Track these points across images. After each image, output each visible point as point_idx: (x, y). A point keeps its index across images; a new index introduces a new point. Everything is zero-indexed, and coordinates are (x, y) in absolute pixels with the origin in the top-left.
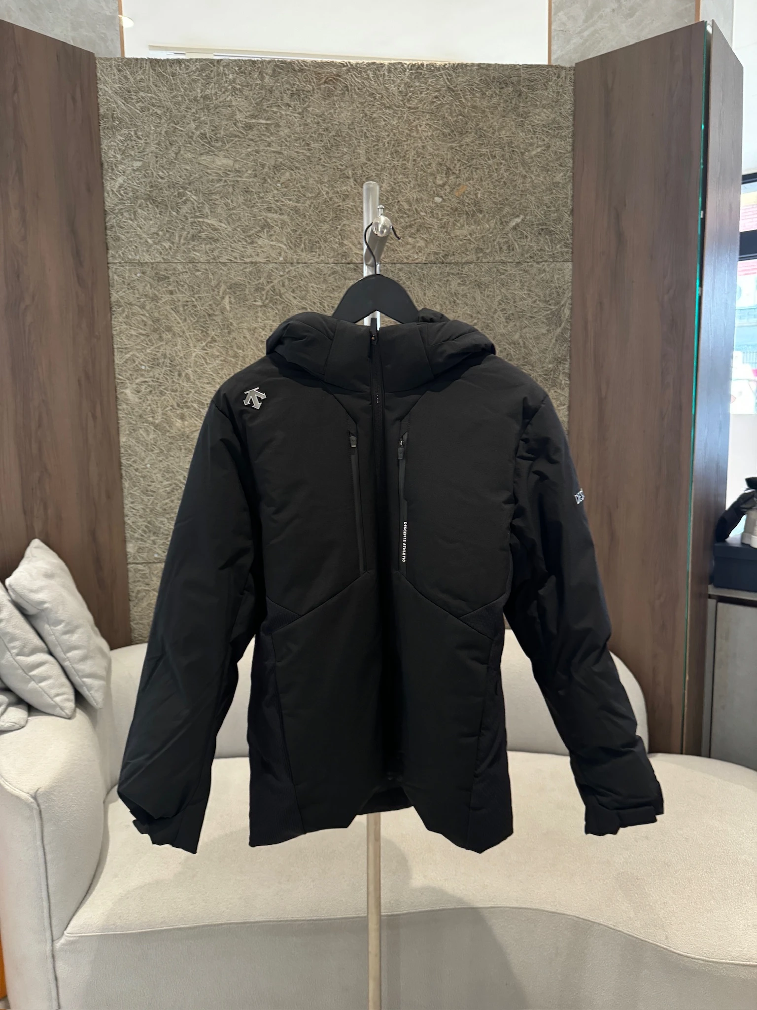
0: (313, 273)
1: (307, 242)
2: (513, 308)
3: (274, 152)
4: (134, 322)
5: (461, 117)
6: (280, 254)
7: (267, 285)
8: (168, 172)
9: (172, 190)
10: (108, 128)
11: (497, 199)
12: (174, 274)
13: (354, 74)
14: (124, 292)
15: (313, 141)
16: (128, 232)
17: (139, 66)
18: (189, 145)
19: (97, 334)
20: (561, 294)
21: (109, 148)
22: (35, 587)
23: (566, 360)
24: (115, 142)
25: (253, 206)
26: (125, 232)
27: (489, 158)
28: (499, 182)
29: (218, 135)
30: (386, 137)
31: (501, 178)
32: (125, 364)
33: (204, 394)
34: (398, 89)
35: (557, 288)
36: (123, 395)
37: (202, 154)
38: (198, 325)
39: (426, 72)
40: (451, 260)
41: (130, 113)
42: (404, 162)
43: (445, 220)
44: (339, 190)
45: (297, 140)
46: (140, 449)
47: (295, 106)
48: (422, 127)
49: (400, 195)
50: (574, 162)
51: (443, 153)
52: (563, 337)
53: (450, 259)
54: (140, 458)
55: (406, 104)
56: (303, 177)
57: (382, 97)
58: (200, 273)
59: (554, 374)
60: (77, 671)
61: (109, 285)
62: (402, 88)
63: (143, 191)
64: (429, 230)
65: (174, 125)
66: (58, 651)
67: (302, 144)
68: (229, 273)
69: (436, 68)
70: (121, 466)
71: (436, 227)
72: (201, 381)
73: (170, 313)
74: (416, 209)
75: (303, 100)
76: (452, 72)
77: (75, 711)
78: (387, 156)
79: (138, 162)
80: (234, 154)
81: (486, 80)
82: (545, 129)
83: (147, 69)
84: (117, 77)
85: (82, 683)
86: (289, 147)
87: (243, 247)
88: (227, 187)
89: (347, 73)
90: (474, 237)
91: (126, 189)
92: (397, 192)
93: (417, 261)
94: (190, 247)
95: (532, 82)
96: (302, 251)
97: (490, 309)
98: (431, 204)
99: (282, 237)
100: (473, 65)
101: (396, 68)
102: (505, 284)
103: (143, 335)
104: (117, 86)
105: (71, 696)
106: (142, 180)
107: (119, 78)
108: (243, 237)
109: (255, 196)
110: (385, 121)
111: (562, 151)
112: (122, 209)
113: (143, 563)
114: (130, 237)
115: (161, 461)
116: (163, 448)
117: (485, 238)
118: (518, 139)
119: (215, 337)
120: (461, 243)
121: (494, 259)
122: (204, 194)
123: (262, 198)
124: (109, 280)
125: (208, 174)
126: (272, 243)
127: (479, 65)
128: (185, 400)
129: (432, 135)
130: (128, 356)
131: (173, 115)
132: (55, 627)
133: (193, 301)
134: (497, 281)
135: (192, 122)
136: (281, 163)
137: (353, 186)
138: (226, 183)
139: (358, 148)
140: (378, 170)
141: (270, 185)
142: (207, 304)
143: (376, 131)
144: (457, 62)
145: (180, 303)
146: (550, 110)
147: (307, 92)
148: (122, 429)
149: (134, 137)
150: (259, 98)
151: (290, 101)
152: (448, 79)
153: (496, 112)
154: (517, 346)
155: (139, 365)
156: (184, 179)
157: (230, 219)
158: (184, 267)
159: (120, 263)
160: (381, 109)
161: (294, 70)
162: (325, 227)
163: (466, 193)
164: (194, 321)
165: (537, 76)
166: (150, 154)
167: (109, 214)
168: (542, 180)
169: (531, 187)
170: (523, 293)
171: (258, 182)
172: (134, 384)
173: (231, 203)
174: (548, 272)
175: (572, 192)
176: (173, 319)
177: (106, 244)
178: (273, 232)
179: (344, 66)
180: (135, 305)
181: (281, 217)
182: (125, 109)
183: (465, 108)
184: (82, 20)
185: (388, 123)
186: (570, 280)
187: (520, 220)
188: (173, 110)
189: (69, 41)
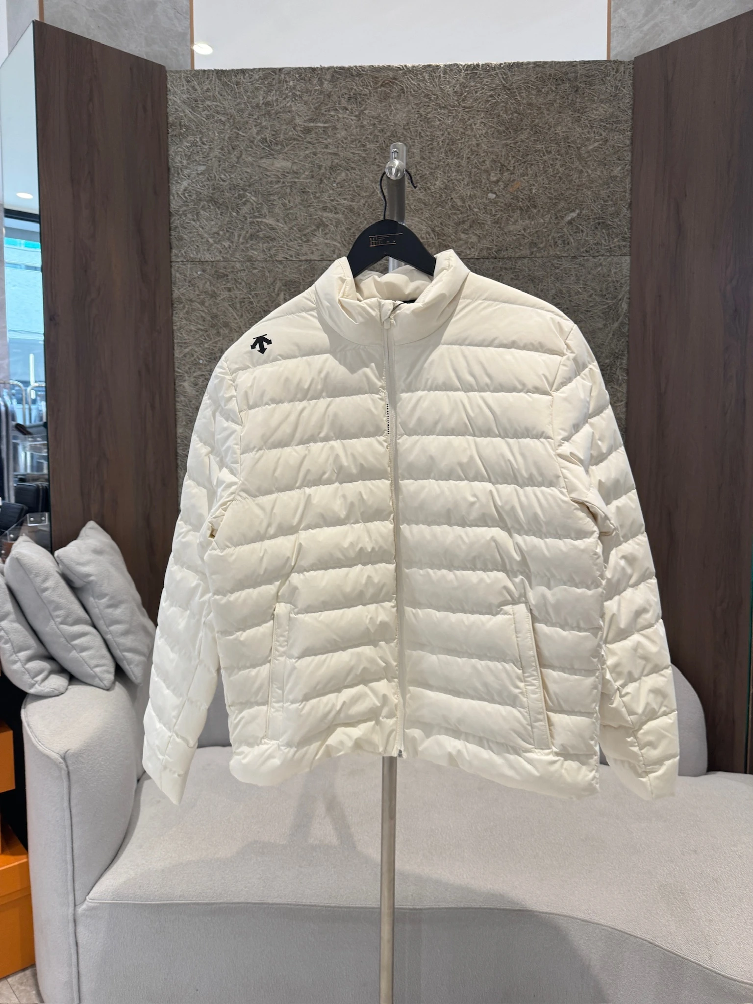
2: (568, 302)
3: (330, 154)
4: (193, 318)
5: (516, 115)
6: (334, 251)
8: (229, 175)
9: (233, 192)
10: (175, 136)
11: (552, 194)
12: (232, 272)
13: (410, 77)
14: (185, 289)
15: (369, 142)
16: (190, 233)
17: (206, 77)
18: (250, 149)
19: (158, 328)
20: (618, 288)
21: (176, 153)
22: (81, 561)
23: (624, 356)
24: (182, 148)
25: (309, 206)
26: (188, 233)
27: (544, 154)
28: (555, 177)
29: (278, 139)
30: (440, 136)
31: (557, 173)
32: (184, 358)
34: (454, 89)
35: (614, 282)
36: (182, 387)
37: (262, 158)
39: (481, 72)
40: (504, 255)
41: (196, 121)
42: (459, 160)
43: (498, 216)
45: (353, 142)
47: (352, 109)
48: (477, 126)
49: (454, 193)
50: (632, 155)
51: (497, 150)
52: (620, 331)
55: (461, 103)
57: (437, 98)
58: (257, 271)
59: (611, 370)
60: (118, 645)
61: (171, 283)
62: (458, 87)
63: (205, 193)
64: (482, 225)
65: (237, 131)
66: (101, 624)
67: (358, 146)
68: (285, 271)
69: (491, 67)
70: (177, 456)
71: (489, 223)
73: (227, 309)
74: (469, 206)
75: (360, 103)
76: (507, 71)
77: (114, 683)
78: (442, 154)
79: (202, 166)
80: (292, 156)
81: (542, 77)
82: (602, 124)
83: (214, 77)
84: (185, 88)
85: (122, 657)
86: (345, 148)
87: (299, 246)
88: (284, 188)
89: (403, 76)
90: (528, 231)
91: (190, 192)
92: (450, 189)
93: (469, 257)
94: (248, 246)
95: (590, 77)
98: (484, 200)
99: (336, 235)
100: (529, 63)
101: (452, 69)
102: (560, 278)
103: (202, 330)
104: (185, 96)
105: (112, 669)
106: (205, 183)
107: (188, 89)
108: (299, 236)
109: (312, 196)
110: (439, 120)
111: (621, 146)
112: (185, 211)
114: (193, 237)
117: (540, 233)
118: (574, 134)
120: (515, 238)
121: (548, 254)
122: (263, 195)
123: (318, 198)
124: (171, 277)
125: (267, 176)
126: (326, 241)
127: (535, 63)
129: (487, 133)
130: (187, 350)
131: (236, 121)
132: (99, 600)
133: (250, 298)
134: (551, 275)
135: (254, 127)
136: (337, 163)
138: (284, 185)
139: (412, 147)
140: (432, 169)
141: (327, 185)
142: (263, 301)
143: (431, 130)
144: (513, 61)
145: (237, 300)
146: (608, 105)
147: (364, 95)
148: (179, 421)
149: (199, 143)
150: (318, 102)
151: (348, 105)
152: (503, 78)
153: (552, 109)
155: (197, 360)
156: (245, 181)
157: (288, 218)
158: (242, 266)
159: (182, 262)
160: (436, 110)
161: (352, 75)
163: (521, 188)
164: (250, 317)
165: (594, 72)
166: (214, 159)
167: (173, 215)
168: (599, 174)
169: (587, 181)
170: (578, 288)
171: (315, 183)
172: (192, 377)
173: (288, 204)
174: (605, 266)
175: (630, 186)
176: (230, 315)
177: (170, 244)
178: (327, 231)
179: (401, 70)
180: (195, 301)
181: (336, 216)
182: (192, 117)
183: (520, 105)
184: (155, 37)
185: (443, 122)
186: (628, 274)
187: (576, 215)
188: (236, 117)
189: (143, 55)
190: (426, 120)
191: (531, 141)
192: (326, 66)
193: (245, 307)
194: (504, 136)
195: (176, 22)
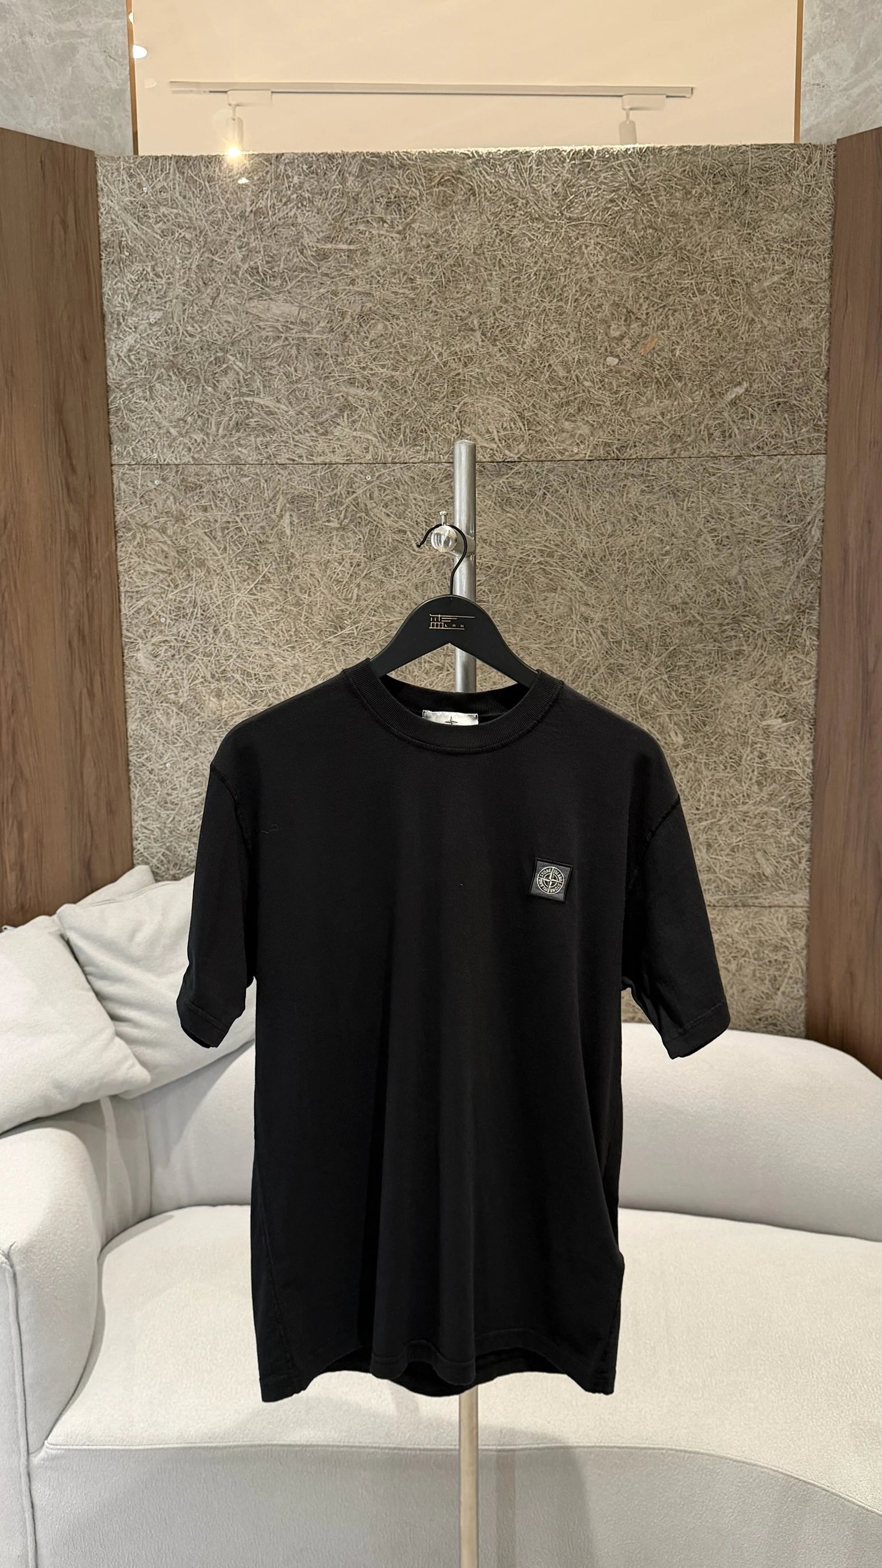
0: (416, 478)
1: (408, 431)
2: (728, 527)
3: (360, 293)
4: (149, 553)
5: (651, 231)
6: (367, 449)
7: (346, 497)
8: (200, 327)
9: (207, 354)
10: (113, 263)
11: (706, 358)
12: (209, 481)
13: (484, 169)
15: (420, 275)
16: (141, 418)
17: (159, 168)
18: (232, 285)
19: (96, 571)
20: (807, 505)
21: (115, 292)
23: (812, 608)
24: (124, 283)
25: (327, 377)
26: (137, 419)
27: (693, 293)
28: (711, 331)
29: (276, 269)
30: (531, 265)
31: (714, 325)
32: (136, 615)
33: (251, 659)
34: (553, 190)
35: (800, 496)
36: (133, 660)
37: (251, 299)
38: (243, 558)
39: (596, 163)
40: (631, 455)
41: (147, 241)
42: (560, 304)
43: (623, 393)
44: (458, 350)
45: (394, 274)
46: (156, 740)
47: (392, 222)
48: (589, 249)
49: (553, 356)
50: (831, 297)
51: (621, 288)
52: (808, 571)
53: (629, 452)
54: (156, 754)
55: (565, 213)
56: (403, 331)
57: (527, 203)
58: (247, 479)
59: (794, 630)
61: (113, 498)
62: (559, 188)
63: (163, 355)
64: (598, 408)
65: (210, 256)
67: (403, 280)
68: (291, 479)
69: (612, 154)
70: (128, 765)
71: (608, 404)
72: (246, 640)
73: (203, 540)
74: (577, 377)
75: (405, 212)
76: (638, 160)
78: (534, 294)
79: (157, 312)
80: (299, 297)
81: (692, 171)
82: (785, 245)
83: (171, 171)
84: (127, 186)
86: (383, 285)
87: (312, 440)
88: (288, 348)
89: (473, 168)
90: (668, 417)
91: (138, 353)
92: (548, 351)
93: (577, 458)
94: (233, 440)
95: (767, 171)
96: (401, 445)
97: (691, 529)
98: (601, 368)
99: (370, 424)
100: (671, 149)
101: (548, 158)
102: (717, 490)
103: (163, 572)
104: (126, 199)
106: (162, 339)
107: (130, 187)
108: (313, 425)
109: (331, 361)
110: (530, 240)
111: (815, 280)
112: (132, 383)
114: (145, 426)
115: (187, 759)
116: (190, 740)
117: (686, 420)
118: (741, 261)
119: (269, 575)
120: (647, 428)
121: (699, 452)
122: (253, 359)
123: (341, 363)
124: (112, 491)
125: (260, 328)
126: (355, 434)
127: (681, 148)
128: (223, 668)
129: (605, 260)
130: (141, 603)
131: (209, 240)
133: (237, 522)
134: (703, 486)
135: (237, 250)
136: (370, 308)
137: (480, 343)
138: (287, 343)
139: (488, 283)
140: (518, 318)
141: (354, 343)
142: (258, 526)
143: (518, 257)
144: (646, 146)
146: (794, 215)
147: (411, 198)
148: (131, 712)
149: (151, 274)
150: (338, 210)
151: (386, 214)
152: (630, 171)
153: (707, 221)
154: (734, 585)
155: (157, 617)
156: (224, 337)
157: (294, 396)
158: (224, 471)
159: (129, 465)
160: (523, 223)
161: (392, 167)
162: (437, 407)
163: (656, 350)
164: (238, 551)
165: (774, 162)
166: (174, 301)
167: (114, 391)
168: (779, 325)
169: (761, 336)
170: (745, 504)
171: (334, 339)
172: (149, 644)
173: (294, 373)
174: (787, 471)
175: (827, 343)
176: (207, 549)
177: (109, 436)
178: (356, 417)
179: (469, 158)
180: (151, 527)
181: (369, 394)
182: (139, 233)
183: (657, 216)
184: (76, 102)
185: (536, 243)
186: (821, 484)
187: (743, 390)
188: (209, 233)
189: (58, 136)
190: (510, 239)
191: (674, 273)
192: (351, 150)
193: (228, 537)
194: (633, 265)
195: (107, 73)
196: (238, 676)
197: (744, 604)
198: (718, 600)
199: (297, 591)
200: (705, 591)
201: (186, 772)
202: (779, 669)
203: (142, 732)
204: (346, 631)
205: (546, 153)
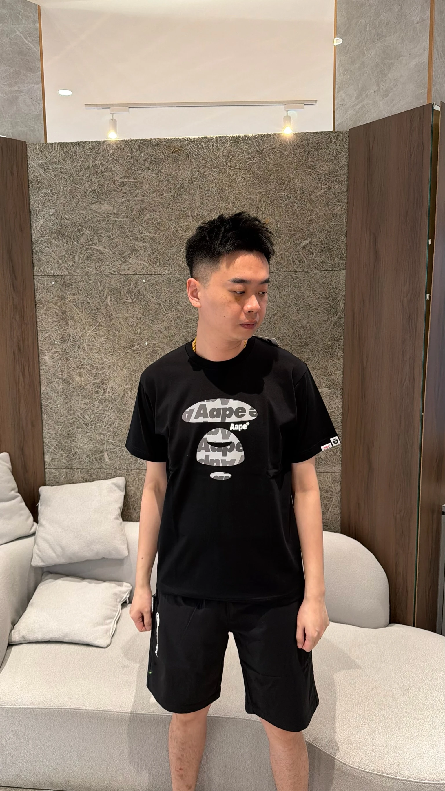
0: (165, 281)
1: (161, 260)
2: (302, 303)
3: (139, 201)
4: (50, 313)
5: (266, 171)
6: (143, 268)
7: (135, 289)
8: (71, 216)
9: (74, 227)
10: (34, 189)
11: (291, 227)
12: (75, 282)
13: (193, 146)
14: (44, 294)
15: (165, 192)
17: (53, 148)
18: (84, 198)
19: (26, 321)
20: (337, 293)
21: (35, 201)
23: (340, 339)
24: (39, 198)
25: (126, 237)
26: (45, 256)
27: (286, 199)
28: (294, 215)
29: (103, 191)
30: (214, 187)
31: (295, 213)
32: (44, 340)
33: (94, 360)
34: (223, 154)
35: (334, 289)
36: (43, 360)
37: (93, 204)
38: (90, 315)
39: (242, 141)
41: (48, 179)
42: (226, 204)
44: (182, 225)
45: (154, 192)
47: (153, 169)
48: (239, 180)
50: (348, 199)
51: (253, 197)
52: (338, 323)
54: (53, 401)
55: (228, 164)
56: (158, 217)
57: (212, 160)
58: (92, 281)
59: (332, 348)
61: (35, 290)
62: (225, 153)
63: (56, 228)
65: (75, 185)
67: (158, 195)
68: (110, 281)
69: (249, 138)
70: (41, 406)
72: (92, 351)
73: (73, 308)
75: (158, 165)
76: (260, 140)
78: (215, 200)
79: (52, 210)
80: (113, 203)
81: (284, 145)
82: (327, 176)
83: (58, 149)
84: (39, 156)
86: (149, 197)
87: (119, 265)
88: (109, 225)
89: (188, 145)
91: (45, 227)
94: (86, 264)
95: (318, 144)
96: (158, 266)
97: (286, 303)
99: (145, 258)
100: (275, 135)
101: (220, 140)
102: (297, 287)
103: (56, 322)
104: (40, 161)
106: (55, 221)
107: (41, 157)
108: (119, 258)
109: (127, 230)
110: (213, 176)
111: (340, 192)
112: (42, 240)
113: (54, 469)
114: (48, 259)
115: (67, 403)
116: (68, 395)
117: (283, 255)
118: (307, 184)
119: (102, 323)
121: (289, 270)
122: (94, 230)
123: (132, 231)
124: (34, 287)
125: (97, 216)
126: (138, 262)
128: (82, 363)
129: (246, 185)
130: (47, 335)
131: (74, 178)
133: (87, 300)
134: (291, 284)
135: (87, 183)
136: (144, 207)
137: (192, 222)
138: (108, 222)
139: (195, 196)
141: (137, 222)
142: (96, 302)
143: (208, 184)
144: (264, 134)
145: (79, 301)
146: (330, 163)
147: (161, 159)
148: (42, 382)
149: (50, 194)
150: (129, 165)
151: (150, 166)
152: (257, 145)
153: (291, 167)
154: (305, 329)
155: (53, 341)
156: (81, 220)
157: (111, 246)
158: (82, 278)
159: (41, 275)
160: (210, 169)
161: (153, 145)
162: (173, 250)
164: (88, 313)
165: (321, 140)
166: (60, 205)
167: (35, 244)
168: (324, 212)
169: (316, 218)
170: (310, 293)
171: (128, 221)
172: (50, 353)
173: (111, 236)
174: (328, 278)
175: (346, 220)
176: (75, 312)
177: (33, 263)
178: (138, 254)
179: (186, 141)
180: (51, 302)
181: (144, 244)
182: (45, 176)
183: (269, 165)
184: (18, 121)
185: (216, 178)
186: (344, 283)
187: (308, 242)
188: (75, 175)
189: (10, 136)
190: (204, 176)
192: (135, 138)
193: (84, 306)
194: (258, 187)
195: (33, 108)
196: (88, 367)
197: (310, 337)
198: (298, 335)
199: (114, 330)
200: (292, 331)
201: (66, 409)
202: (326, 366)
203: (47, 391)
204: (135, 348)
205: (219, 138)
